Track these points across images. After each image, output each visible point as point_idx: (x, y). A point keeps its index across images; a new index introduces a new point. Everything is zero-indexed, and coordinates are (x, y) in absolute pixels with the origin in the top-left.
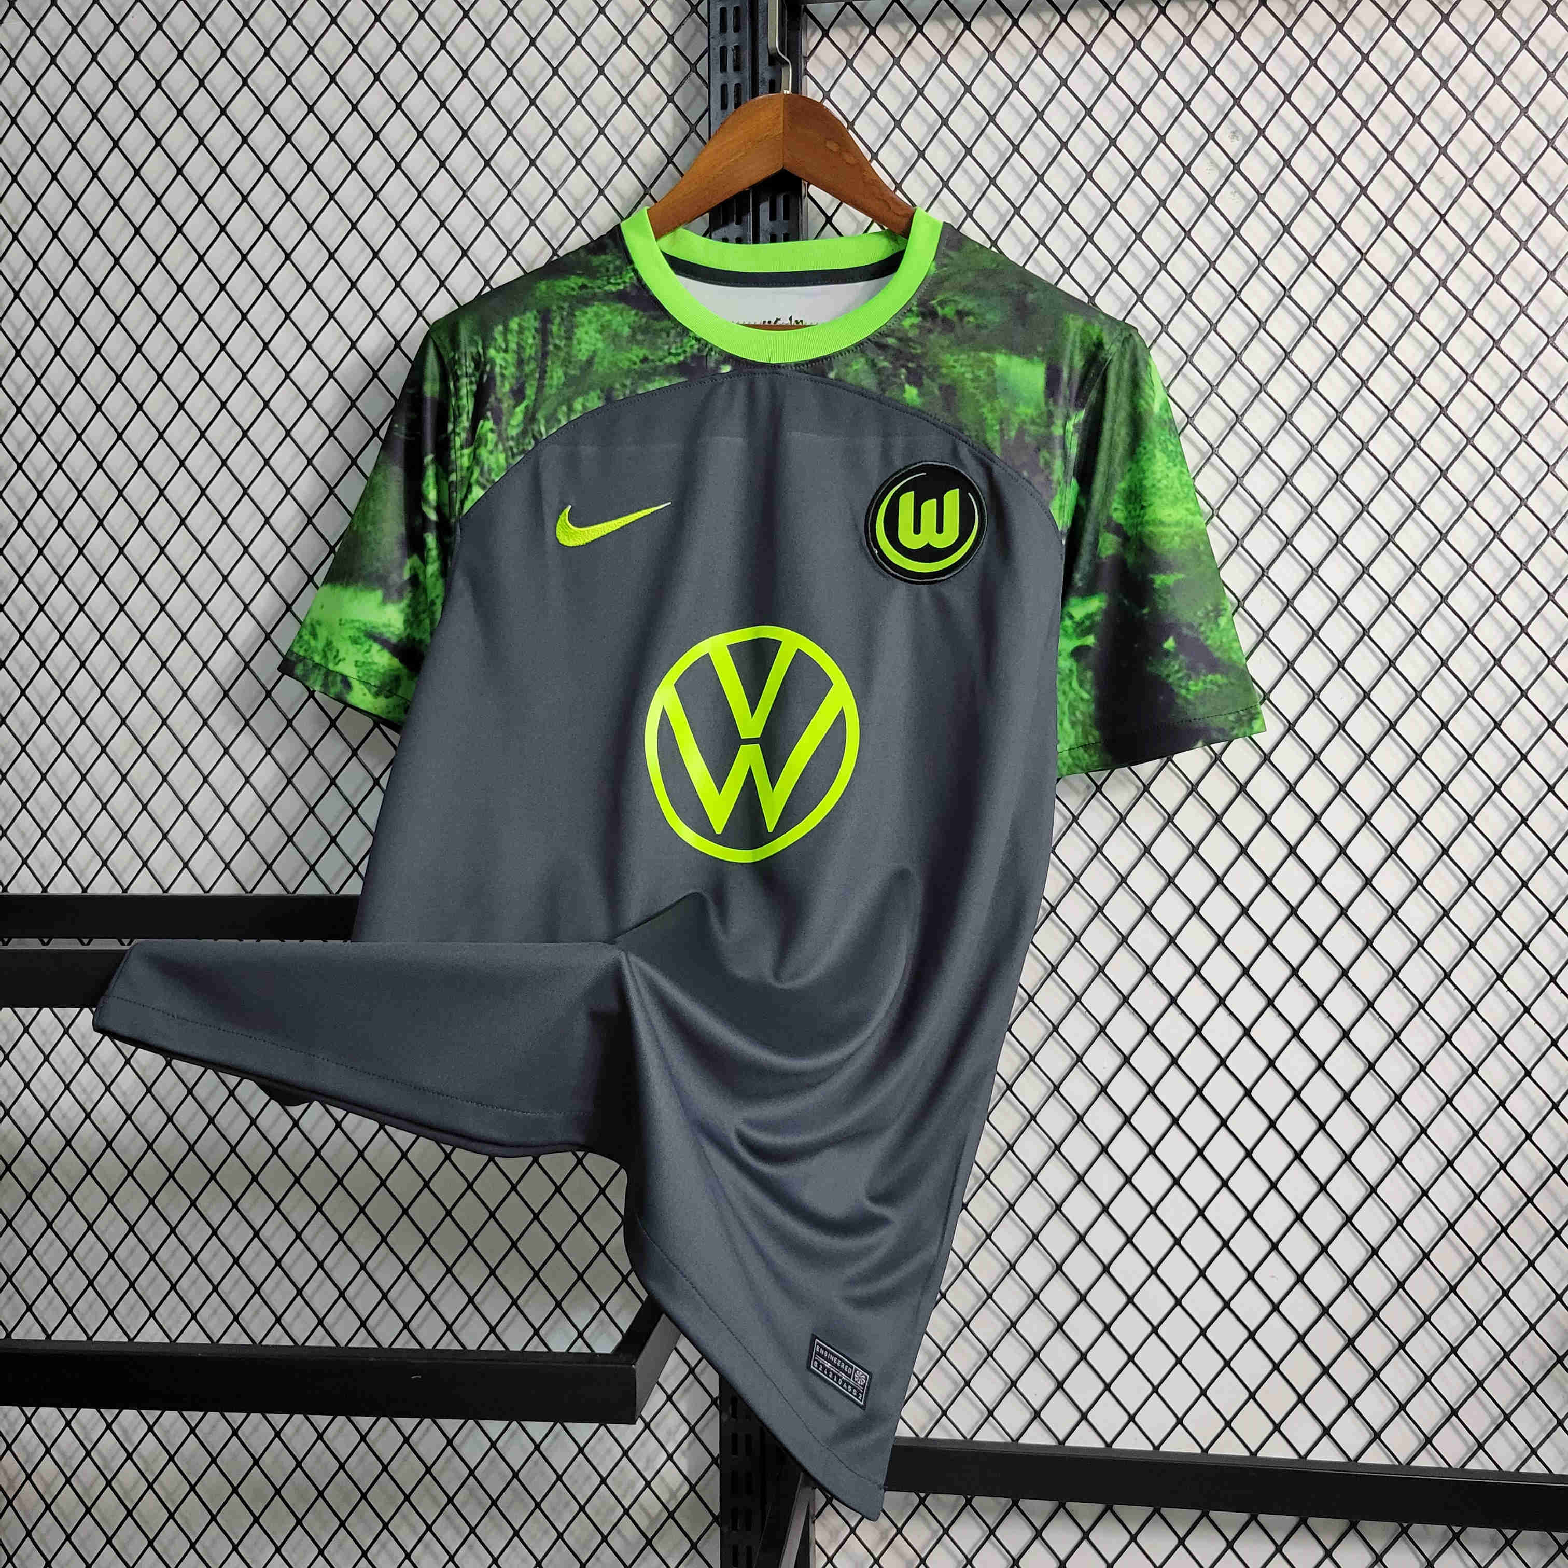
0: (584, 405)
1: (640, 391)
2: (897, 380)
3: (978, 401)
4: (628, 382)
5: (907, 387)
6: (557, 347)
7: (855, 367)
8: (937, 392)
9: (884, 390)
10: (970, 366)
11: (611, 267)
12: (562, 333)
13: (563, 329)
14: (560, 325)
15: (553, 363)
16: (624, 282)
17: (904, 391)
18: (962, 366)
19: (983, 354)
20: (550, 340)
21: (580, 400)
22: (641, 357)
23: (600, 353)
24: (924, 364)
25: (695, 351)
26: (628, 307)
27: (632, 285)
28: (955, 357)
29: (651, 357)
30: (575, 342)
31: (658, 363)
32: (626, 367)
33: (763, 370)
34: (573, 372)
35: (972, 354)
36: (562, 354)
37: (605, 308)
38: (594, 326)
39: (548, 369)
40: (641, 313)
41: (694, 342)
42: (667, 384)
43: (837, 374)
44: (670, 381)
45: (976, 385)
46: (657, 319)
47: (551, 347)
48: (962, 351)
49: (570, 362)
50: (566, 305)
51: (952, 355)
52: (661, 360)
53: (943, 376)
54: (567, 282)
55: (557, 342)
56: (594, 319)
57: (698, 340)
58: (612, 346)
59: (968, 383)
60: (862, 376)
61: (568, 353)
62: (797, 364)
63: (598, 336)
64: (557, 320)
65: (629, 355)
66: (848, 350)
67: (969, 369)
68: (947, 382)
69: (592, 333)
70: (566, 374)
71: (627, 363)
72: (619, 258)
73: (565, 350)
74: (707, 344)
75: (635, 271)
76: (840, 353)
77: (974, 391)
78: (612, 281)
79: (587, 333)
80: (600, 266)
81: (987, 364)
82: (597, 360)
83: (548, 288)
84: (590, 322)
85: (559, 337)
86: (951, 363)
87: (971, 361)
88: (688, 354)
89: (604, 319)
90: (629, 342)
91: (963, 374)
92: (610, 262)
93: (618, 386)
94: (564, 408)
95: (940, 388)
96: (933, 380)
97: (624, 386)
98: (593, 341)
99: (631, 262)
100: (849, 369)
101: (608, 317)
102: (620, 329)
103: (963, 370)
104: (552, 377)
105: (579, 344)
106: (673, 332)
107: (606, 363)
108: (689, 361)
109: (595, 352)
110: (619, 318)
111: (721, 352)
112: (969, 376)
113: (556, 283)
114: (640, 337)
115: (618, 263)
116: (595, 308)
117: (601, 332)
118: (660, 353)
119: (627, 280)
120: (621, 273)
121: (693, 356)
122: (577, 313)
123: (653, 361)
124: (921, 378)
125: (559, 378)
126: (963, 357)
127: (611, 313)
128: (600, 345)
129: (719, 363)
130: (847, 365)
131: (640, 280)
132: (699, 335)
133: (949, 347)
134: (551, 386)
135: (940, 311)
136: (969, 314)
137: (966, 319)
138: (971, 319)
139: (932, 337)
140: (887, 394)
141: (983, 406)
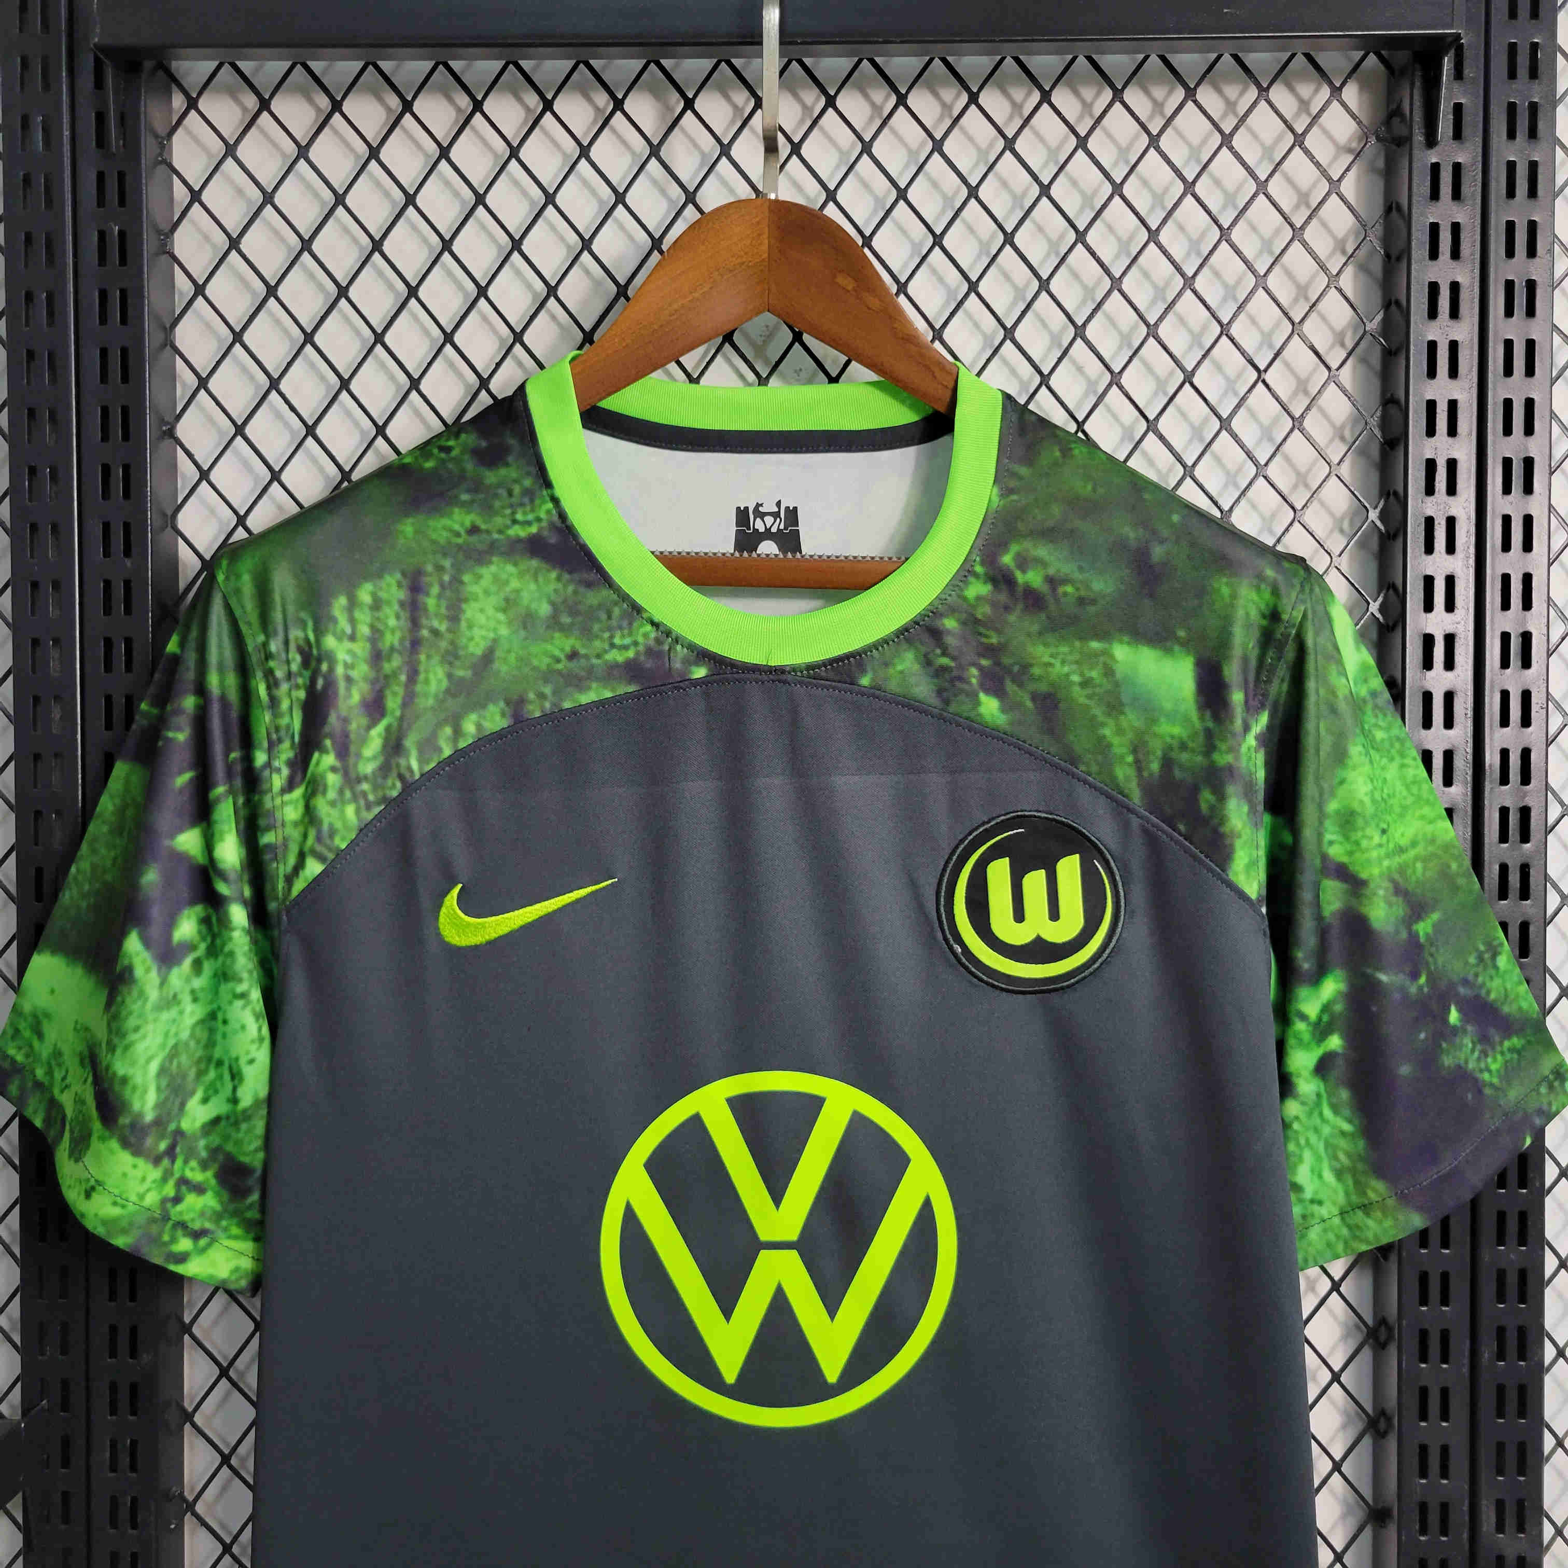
0: (479, 727)
1: (567, 705)
2: (966, 687)
3: (1094, 717)
4: (548, 690)
5: (983, 697)
6: (435, 633)
7: (900, 668)
8: (1029, 704)
9: (947, 702)
10: (1077, 662)
11: (517, 489)
12: (443, 610)
13: (444, 603)
14: (439, 597)
15: (429, 657)
16: (539, 520)
17: (978, 703)
18: (1063, 662)
19: (1095, 645)
20: (424, 621)
21: (473, 717)
22: (568, 649)
23: (504, 645)
24: (1006, 661)
25: (651, 643)
26: (544, 565)
27: (552, 525)
28: (1053, 650)
29: (583, 651)
30: (463, 624)
31: (595, 661)
32: (544, 667)
33: (757, 676)
34: (460, 673)
35: (1077, 644)
36: (444, 644)
37: (510, 568)
38: (493, 600)
39: (422, 668)
40: (566, 576)
41: (649, 628)
42: (608, 694)
43: (873, 680)
44: (613, 690)
45: (1089, 691)
46: (589, 585)
47: (425, 633)
48: (1063, 639)
49: (457, 657)
50: (447, 563)
51: (1046, 645)
52: (598, 656)
53: (1039, 679)
54: (446, 522)
55: (436, 624)
56: (493, 589)
57: (655, 625)
58: (523, 633)
59: (1076, 689)
60: (913, 680)
61: (452, 643)
62: (811, 667)
63: (501, 617)
64: (435, 590)
65: (549, 647)
66: (885, 641)
67: (1074, 667)
68: (1043, 687)
69: (490, 612)
70: (450, 676)
71: (547, 660)
72: (528, 474)
73: (449, 636)
74: (668, 633)
75: (555, 501)
76: (875, 646)
77: (1087, 702)
78: (519, 517)
79: (482, 610)
80: (499, 485)
81: (1102, 659)
82: (499, 653)
83: (416, 532)
84: (487, 593)
85: (436, 615)
86: (1046, 659)
87: (1076, 656)
88: (641, 648)
89: (508, 589)
90: (548, 627)
91: (1067, 675)
92: (516, 481)
93: (531, 696)
94: (448, 731)
95: (1034, 697)
96: (1021, 685)
97: (542, 696)
98: (492, 624)
99: (548, 484)
100: (891, 671)
101: (515, 584)
102: (534, 606)
103: (1066, 669)
104: (427, 680)
105: (470, 627)
106: (616, 611)
107: (512, 658)
108: (642, 658)
109: (495, 641)
110: (533, 586)
111: (691, 647)
112: (1076, 678)
113: (431, 523)
114: (566, 619)
115: (528, 482)
116: (493, 568)
117: (504, 610)
118: (597, 644)
119: (543, 515)
120: (532, 501)
121: (649, 652)
122: (466, 578)
123: (586, 657)
124: (1001, 681)
125: (439, 681)
126: (1064, 649)
127: (521, 575)
128: (504, 631)
129: (687, 662)
130: (886, 665)
131: (563, 516)
132: (657, 618)
133: (1040, 634)
134: (426, 695)
135: (1020, 577)
136: (1065, 581)
137: (1061, 590)
138: (1069, 589)
139: (1012, 618)
140: (953, 708)
141: (1103, 725)
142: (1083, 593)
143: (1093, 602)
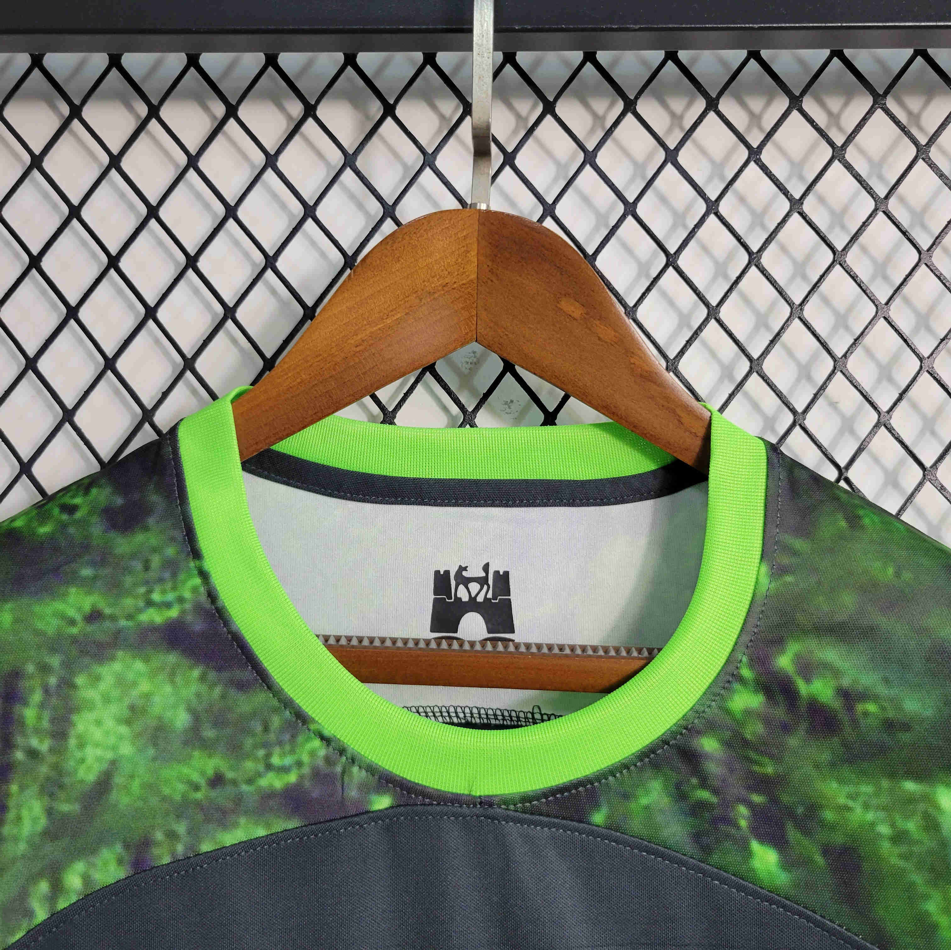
0: (86, 879)
1: (206, 847)
2: (733, 831)
3: (911, 886)
4: (181, 828)
5: (755, 846)
6: (33, 754)
7: (644, 801)
8: (819, 859)
9: (707, 850)
10: (884, 809)
11: (156, 561)
12: (45, 724)
13: (46, 715)
14: (42, 706)
15: (22, 788)
16: (181, 600)
17: (748, 854)
18: (866, 807)
19: (910, 786)
20: (19, 740)
21: (79, 866)
22: (210, 772)
23: (126, 768)
24: (786, 798)
25: (320, 763)
26: (185, 662)
27: (198, 608)
28: (850, 789)
29: (230, 775)
30: (72, 742)
31: (245, 788)
32: (178, 797)
33: (456, 808)
34: (65, 808)
35: (885, 783)
36: (44, 770)
37: (139, 665)
38: (114, 709)
39: (11, 803)
40: (212, 675)
41: (317, 743)
42: (261, 832)
43: (608, 817)
44: (268, 825)
45: (904, 849)
46: (242, 686)
47: (19, 755)
48: (864, 775)
49: (61, 787)
50: (55, 661)
51: (841, 781)
52: (250, 781)
53: (833, 827)
54: (59, 606)
55: (34, 742)
56: (115, 693)
57: (326, 740)
58: (151, 752)
59: (886, 846)
60: (659, 819)
61: (57, 768)
62: (526, 798)
63: (123, 730)
64: (37, 697)
65: (185, 770)
66: (624, 766)
67: (881, 815)
68: (839, 839)
69: (110, 723)
70: (50, 812)
71: (181, 787)
72: (173, 539)
73: (51, 759)
74: (342, 751)
75: (204, 575)
76: (612, 771)
77: (901, 863)
78: (156, 597)
79: (98, 723)
80: (133, 556)
81: (921, 806)
82: (118, 780)
83: (17, 621)
84: (107, 700)
85: (37, 731)
86: (842, 800)
87: (884, 800)
88: (306, 770)
89: (135, 693)
90: (186, 743)
91: (873, 825)
92: (155, 550)
93: (159, 836)
94: (44, 886)
95: (826, 851)
96: (807, 832)
97: (172, 836)
98: (112, 740)
99: (196, 554)
100: (633, 805)
101: (145, 686)
102: (168, 714)
103: (870, 816)
104: (19, 818)
105: (81, 746)
106: (276, 722)
107: (136, 785)
108: (307, 784)
109: (113, 763)
110: (168, 689)
111: (371, 769)
112: (884, 829)
113: (37, 609)
114: (209, 733)
115: (171, 551)
116: (117, 666)
117: (128, 722)
118: (249, 765)
119: (187, 595)
120: (174, 575)
121: (316, 774)
122: (80, 680)
123: (234, 782)
124: (782, 827)
125: (35, 820)
126: (867, 789)
127: (152, 675)
128: (126, 749)
129: (365, 788)
130: (626, 797)
131: (212, 596)
132: (328, 731)
133: (833, 765)
134: (16, 839)
135: (803, 688)
136: (864, 696)
137: (860, 707)
138: (871, 707)
139: (793, 742)
140: (715, 858)
141: (926, 897)
142: (891, 714)
143: (906, 727)
